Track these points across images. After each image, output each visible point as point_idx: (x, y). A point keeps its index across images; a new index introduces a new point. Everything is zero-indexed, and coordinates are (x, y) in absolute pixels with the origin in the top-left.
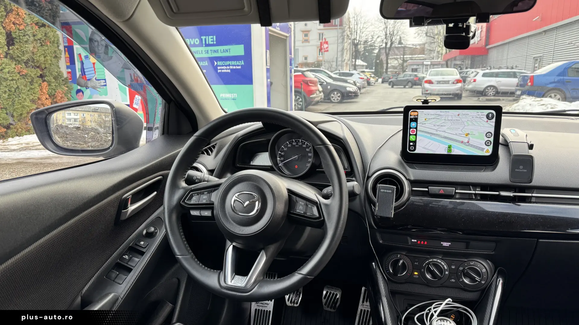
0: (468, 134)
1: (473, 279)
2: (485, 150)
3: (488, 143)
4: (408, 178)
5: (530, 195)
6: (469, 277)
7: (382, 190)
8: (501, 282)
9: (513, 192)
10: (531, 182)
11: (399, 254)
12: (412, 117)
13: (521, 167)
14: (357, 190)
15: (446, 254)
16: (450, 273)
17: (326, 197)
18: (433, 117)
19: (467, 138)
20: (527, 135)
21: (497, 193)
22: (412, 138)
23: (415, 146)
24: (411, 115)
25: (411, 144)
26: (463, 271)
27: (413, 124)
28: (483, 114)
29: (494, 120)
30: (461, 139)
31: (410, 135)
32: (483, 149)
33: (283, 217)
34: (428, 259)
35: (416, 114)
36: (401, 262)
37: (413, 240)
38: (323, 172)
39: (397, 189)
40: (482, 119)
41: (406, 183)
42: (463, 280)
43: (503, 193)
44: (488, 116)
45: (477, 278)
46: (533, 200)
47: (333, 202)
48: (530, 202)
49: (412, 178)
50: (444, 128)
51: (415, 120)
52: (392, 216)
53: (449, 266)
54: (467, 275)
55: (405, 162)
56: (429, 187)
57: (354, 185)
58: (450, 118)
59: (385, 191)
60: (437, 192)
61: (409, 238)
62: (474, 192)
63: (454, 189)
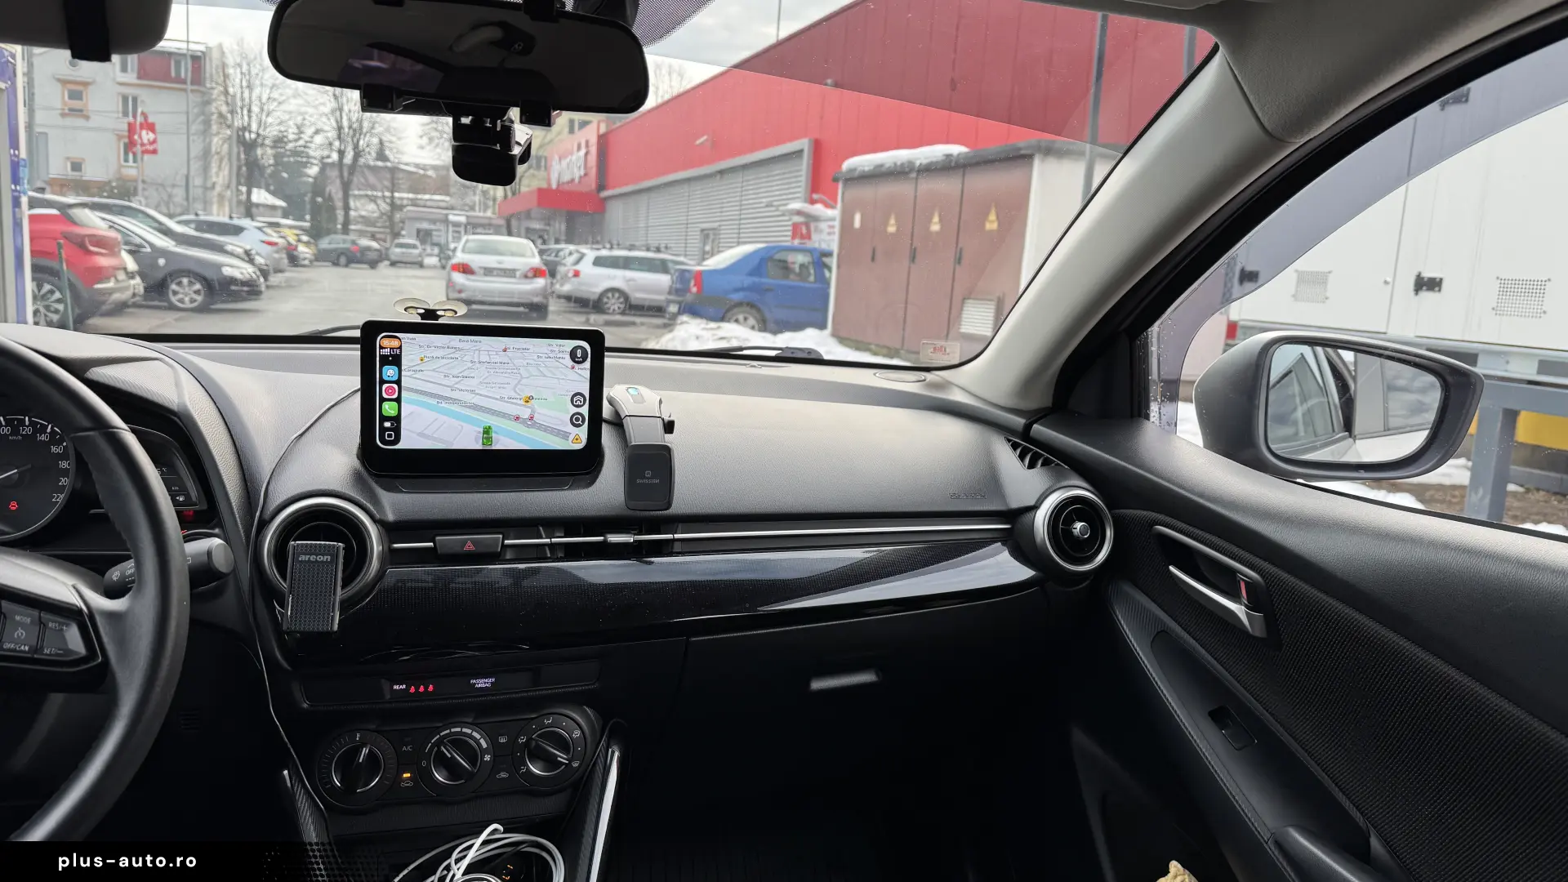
0: (531, 398)
1: (550, 762)
2: (571, 437)
3: (577, 419)
4: (378, 516)
5: (670, 536)
6: (542, 760)
7: (303, 558)
8: (617, 754)
9: (635, 534)
10: (669, 505)
11: (359, 730)
12: (386, 352)
13: (648, 474)
14: (221, 562)
15: (483, 710)
16: (494, 757)
17: (113, 593)
18: (440, 353)
19: (529, 407)
20: (661, 402)
21: (601, 538)
22: (389, 409)
23: (397, 430)
24: (381, 348)
25: (387, 424)
26: (527, 745)
27: (390, 372)
28: (562, 349)
29: (587, 364)
30: (513, 410)
31: (383, 400)
32: (565, 435)
34: (438, 730)
35: (395, 343)
36: (365, 751)
37: (396, 687)
38: (104, 518)
39: (348, 550)
40: (561, 360)
41: (373, 530)
42: (529, 771)
43: (614, 538)
44: (573, 356)
45: (562, 758)
46: (677, 547)
47: (139, 607)
48: (671, 554)
49: (390, 517)
50: (471, 383)
51: (395, 360)
52: (336, 627)
53: (493, 741)
54: (538, 755)
55: (373, 475)
56: (438, 538)
57: (211, 547)
58: (484, 358)
59: (313, 558)
60: (457, 549)
61: (385, 684)
62: (549, 540)
63: (501, 536)
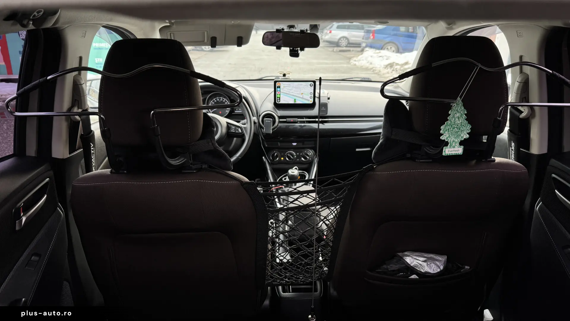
0: (303, 93)
1: (305, 158)
3: (311, 97)
4: (277, 115)
5: (328, 120)
7: (266, 121)
9: (320, 119)
10: (327, 114)
11: (275, 150)
13: (323, 108)
14: (256, 121)
15: (294, 148)
16: (297, 157)
18: (288, 86)
19: (302, 95)
20: (328, 93)
21: (314, 120)
22: (278, 96)
23: (280, 100)
24: (277, 85)
25: (278, 99)
26: (302, 155)
27: (279, 89)
28: (308, 84)
29: (313, 87)
30: (300, 96)
31: (277, 94)
32: (309, 100)
33: (226, 134)
34: (288, 151)
35: (279, 84)
36: (276, 154)
39: (273, 120)
40: (308, 86)
41: (277, 118)
42: (302, 159)
43: (317, 120)
44: (310, 85)
45: (308, 158)
48: (329, 123)
49: (279, 115)
50: (292, 91)
51: (279, 87)
52: (271, 133)
53: (296, 153)
55: (277, 108)
56: (287, 119)
57: (254, 119)
58: (295, 86)
59: (268, 121)
60: (290, 121)
61: (279, 143)
62: (305, 120)
63: (297, 119)
